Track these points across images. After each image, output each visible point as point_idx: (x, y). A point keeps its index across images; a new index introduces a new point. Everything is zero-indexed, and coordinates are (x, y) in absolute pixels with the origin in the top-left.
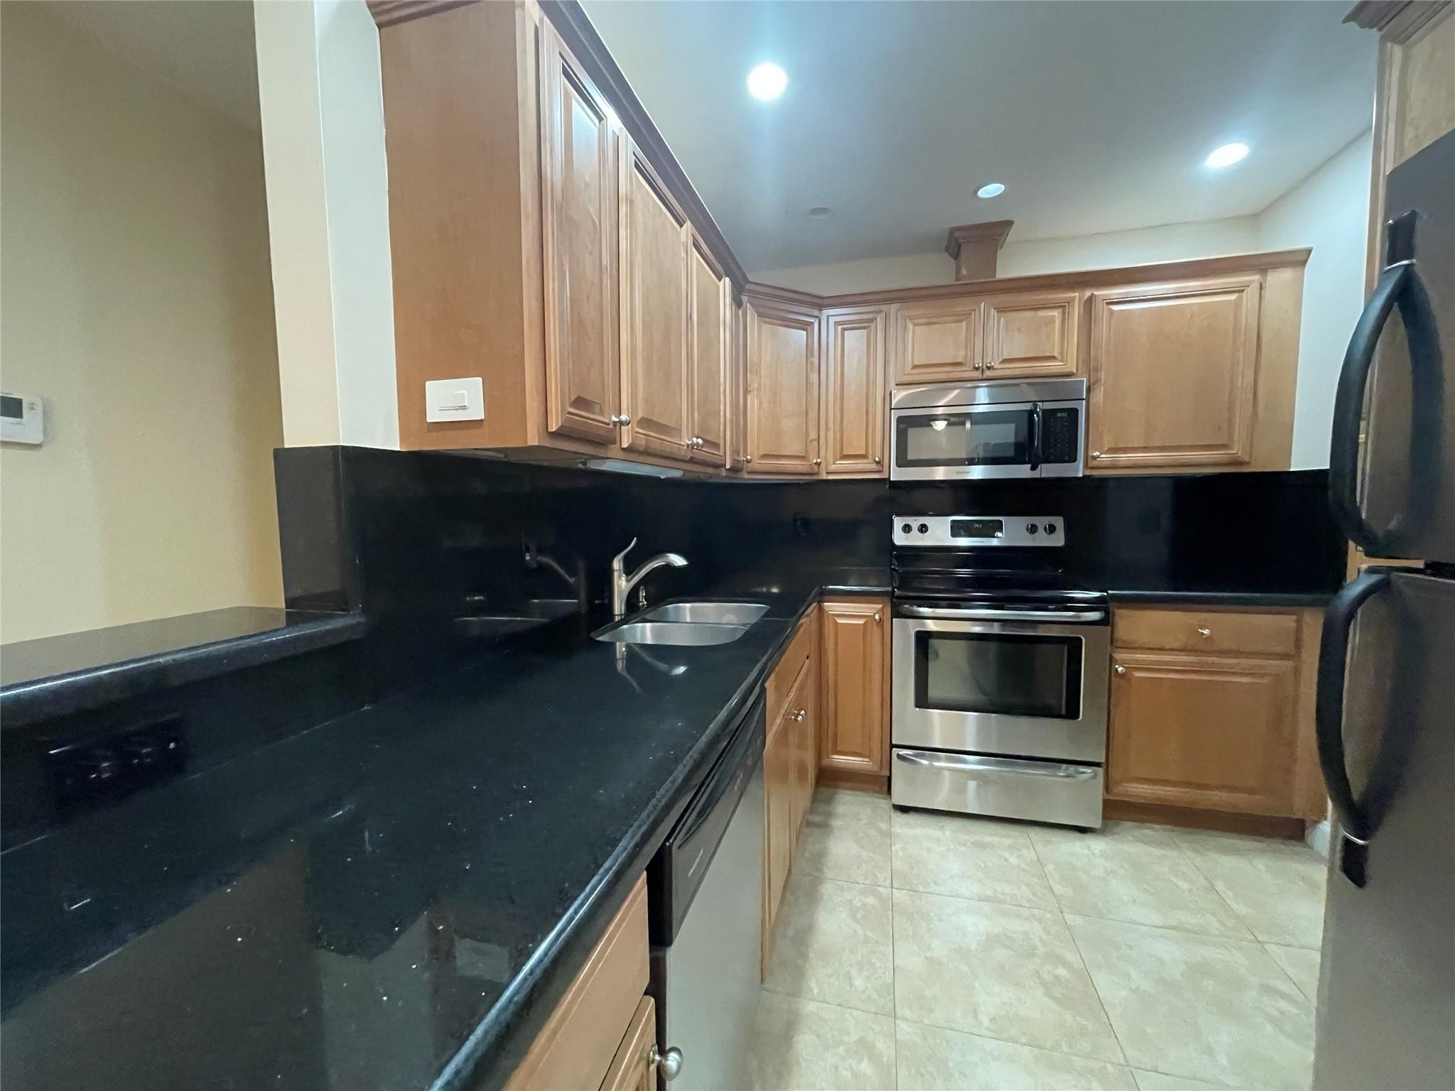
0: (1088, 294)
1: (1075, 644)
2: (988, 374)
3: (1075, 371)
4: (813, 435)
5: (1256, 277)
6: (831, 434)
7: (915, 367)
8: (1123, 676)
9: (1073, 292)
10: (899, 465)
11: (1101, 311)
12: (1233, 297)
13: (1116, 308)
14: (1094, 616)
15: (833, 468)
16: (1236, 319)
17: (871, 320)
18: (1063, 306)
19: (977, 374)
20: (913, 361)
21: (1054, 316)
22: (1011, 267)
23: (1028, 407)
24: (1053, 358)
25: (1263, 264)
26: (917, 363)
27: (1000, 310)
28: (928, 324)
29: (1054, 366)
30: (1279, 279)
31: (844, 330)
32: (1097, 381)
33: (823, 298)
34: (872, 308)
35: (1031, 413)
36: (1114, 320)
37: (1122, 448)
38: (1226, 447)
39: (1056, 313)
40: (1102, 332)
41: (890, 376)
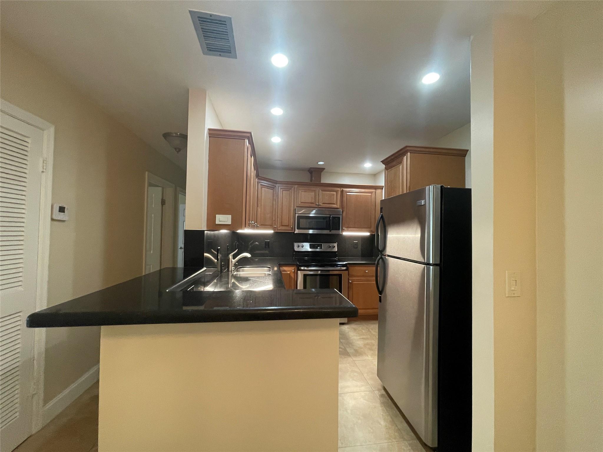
0: (342, 189)
1: (340, 276)
2: (319, 206)
3: (339, 207)
4: (274, 219)
5: (374, 190)
6: (279, 219)
7: (301, 203)
8: (351, 283)
9: (338, 188)
10: (298, 228)
11: (344, 193)
12: (370, 194)
13: (348, 193)
14: (345, 268)
15: (279, 229)
16: (371, 199)
17: (291, 189)
18: (337, 192)
19: (317, 206)
20: (301, 201)
21: (334, 194)
22: (326, 180)
23: (328, 216)
24: (334, 204)
25: (376, 188)
26: (302, 202)
27: (322, 191)
28: (305, 192)
29: (335, 206)
30: (379, 191)
31: (283, 191)
32: (344, 211)
33: (277, 181)
34: (291, 186)
35: (330, 217)
36: (347, 196)
37: (349, 227)
38: (370, 228)
39: (335, 193)
40: (345, 199)
41: (295, 205)
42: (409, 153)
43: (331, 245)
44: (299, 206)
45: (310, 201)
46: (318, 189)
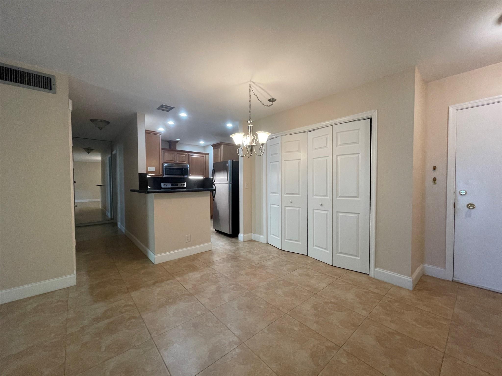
0: (188, 154)
2: (177, 163)
3: (187, 163)
9: (186, 153)
10: (165, 175)
11: (190, 155)
12: (203, 157)
13: (192, 156)
16: (203, 160)
19: (175, 162)
22: (179, 148)
24: (185, 162)
25: (206, 154)
26: (166, 160)
27: (178, 154)
28: (168, 154)
29: (185, 163)
30: (207, 156)
32: (190, 165)
35: (183, 169)
36: (191, 158)
37: (193, 174)
38: (203, 174)
39: (185, 156)
40: (190, 159)
41: (163, 161)
42: (222, 145)
43: (183, 184)
44: (165, 162)
45: (171, 159)
46: (176, 153)
